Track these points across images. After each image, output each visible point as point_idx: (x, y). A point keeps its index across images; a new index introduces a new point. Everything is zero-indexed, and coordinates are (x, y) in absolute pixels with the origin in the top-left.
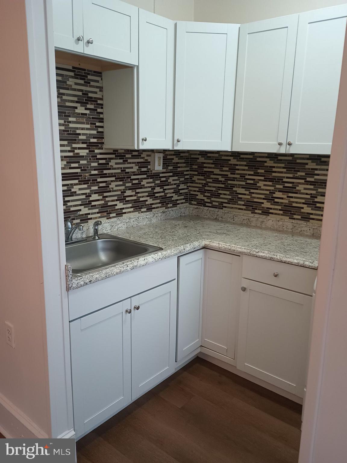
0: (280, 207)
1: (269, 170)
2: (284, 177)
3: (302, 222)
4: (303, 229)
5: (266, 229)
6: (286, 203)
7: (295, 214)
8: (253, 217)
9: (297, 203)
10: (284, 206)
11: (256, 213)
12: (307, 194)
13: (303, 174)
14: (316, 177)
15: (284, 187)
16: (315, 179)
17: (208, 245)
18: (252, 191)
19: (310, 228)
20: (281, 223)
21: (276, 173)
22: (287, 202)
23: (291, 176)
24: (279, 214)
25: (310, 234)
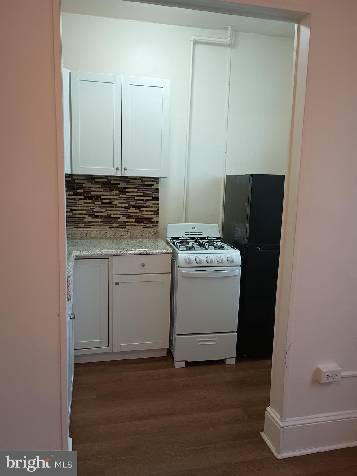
0: (100, 220)
1: (88, 190)
2: (102, 195)
3: (121, 229)
4: (123, 234)
5: (91, 238)
6: (105, 216)
7: (114, 224)
8: (77, 231)
9: (114, 214)
10: (104, 218)
11: (79, 227)
12: (121, 207)
13: (117, 192)
14: (127, 194)
15: (102, 203)
16: (127, 196)
17: (79, 255)
18: (73, 208)
19: (128, 232)
20: (104, 232)
21: (94, 192)
22: (106, 214)
23: (108, 194)
24: (100, 225)
25: (128, 237)
